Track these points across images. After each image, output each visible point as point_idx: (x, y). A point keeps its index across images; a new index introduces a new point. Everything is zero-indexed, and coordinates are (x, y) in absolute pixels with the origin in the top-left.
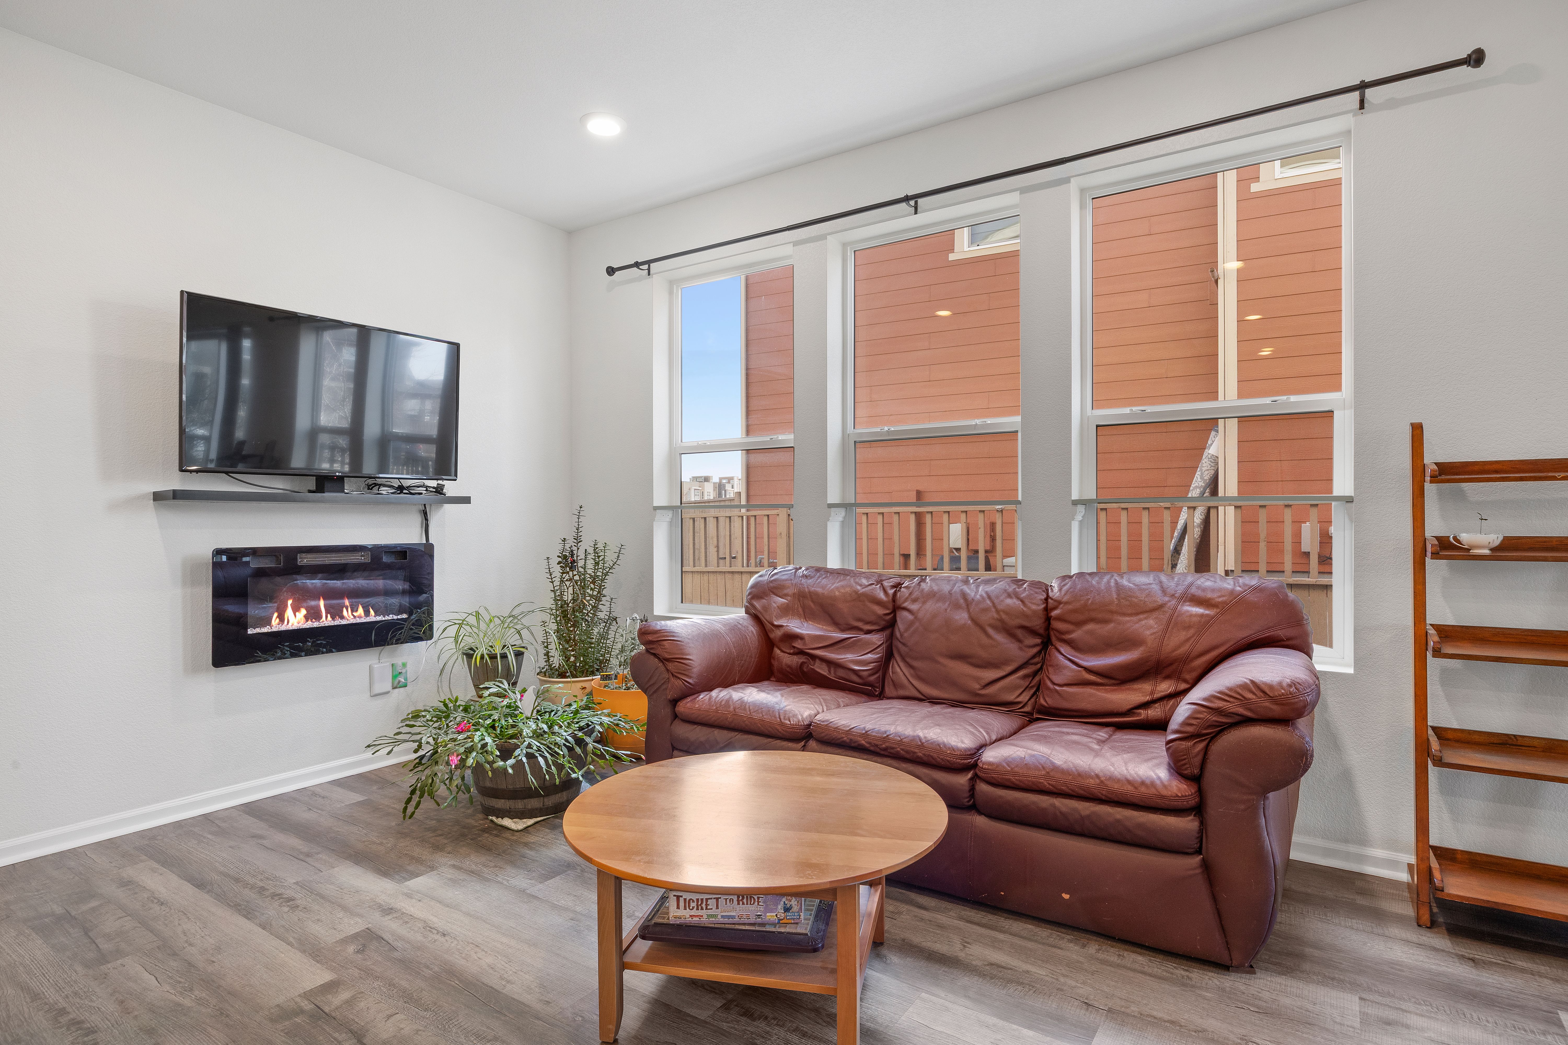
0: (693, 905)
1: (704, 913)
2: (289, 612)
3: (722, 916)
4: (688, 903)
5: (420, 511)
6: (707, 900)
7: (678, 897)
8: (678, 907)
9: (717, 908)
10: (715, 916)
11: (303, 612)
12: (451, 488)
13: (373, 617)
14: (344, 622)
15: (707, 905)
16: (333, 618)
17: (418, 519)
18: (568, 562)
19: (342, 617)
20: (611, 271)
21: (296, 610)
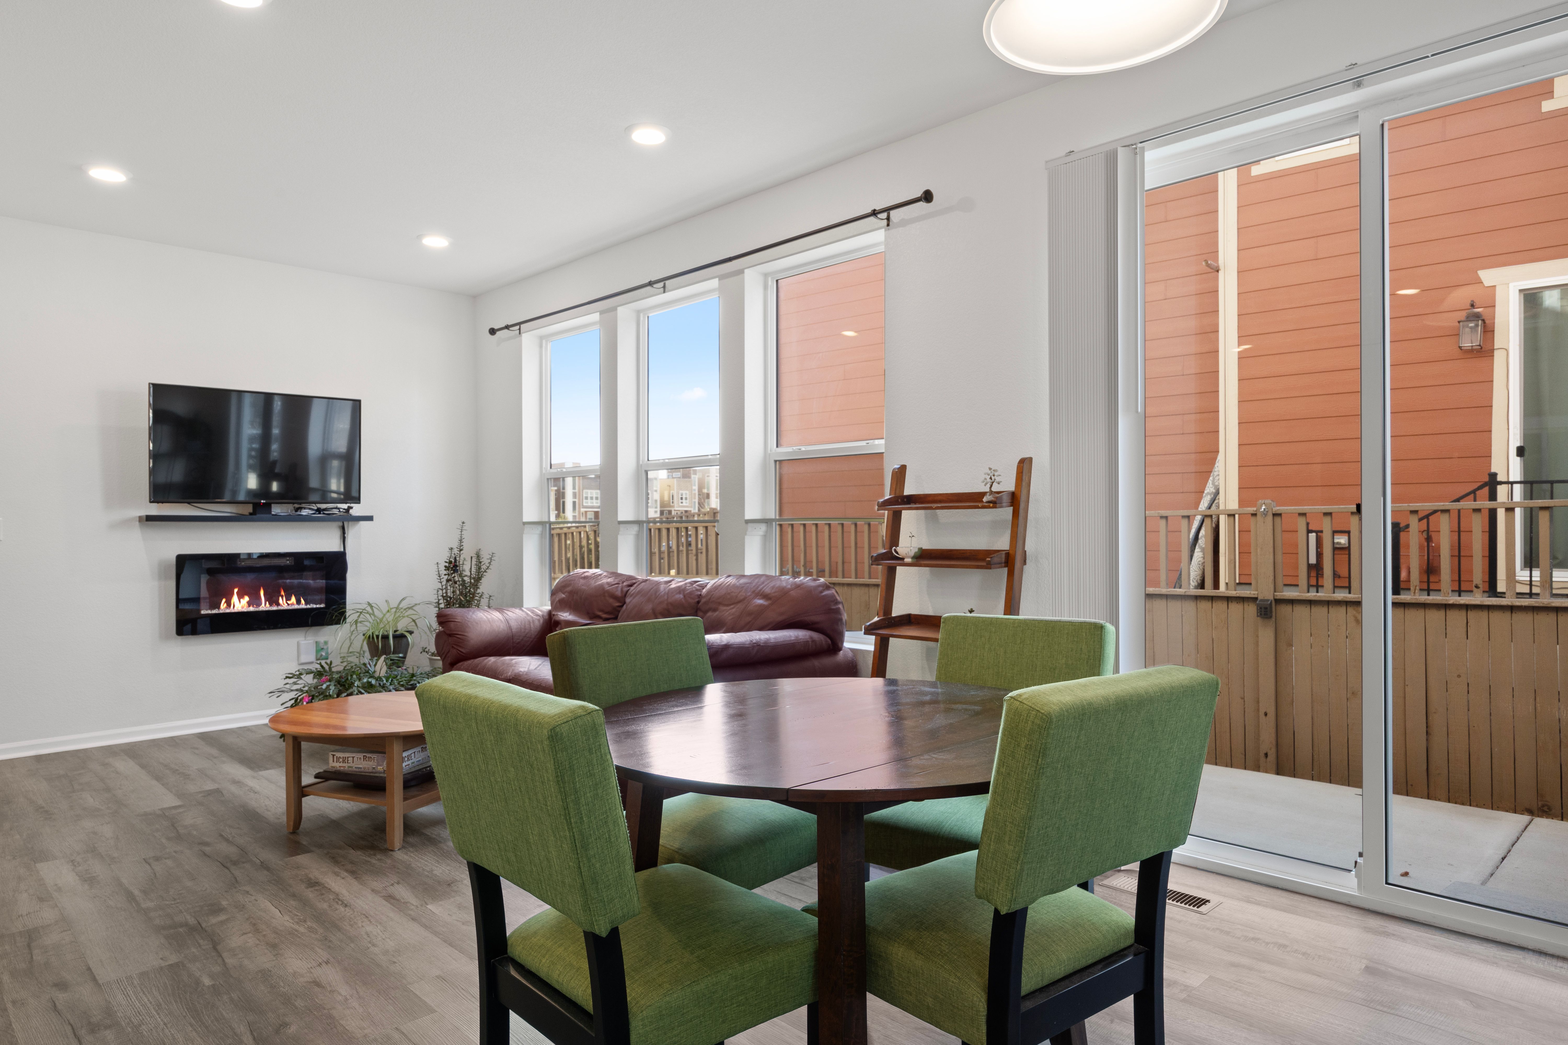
0: (341, 760)
1: (345, 765)
2: (235, 598)
3: (356, 768)
4: (338, 758)
5: (339, 527)
6: (348, 757)
7: (333, 755)
8: (333, 761)
9: (353, 762)
10: (352, 767)
11: (247, 598)
12: (357, 510)
13: (303, 605)
14: (280, 608)
15: (348, 760)
16: (271, 605)
17: (337, 534)
18: (453, 566)
19: (278, 604)
20: (493, 332)
21: (240, 597)
